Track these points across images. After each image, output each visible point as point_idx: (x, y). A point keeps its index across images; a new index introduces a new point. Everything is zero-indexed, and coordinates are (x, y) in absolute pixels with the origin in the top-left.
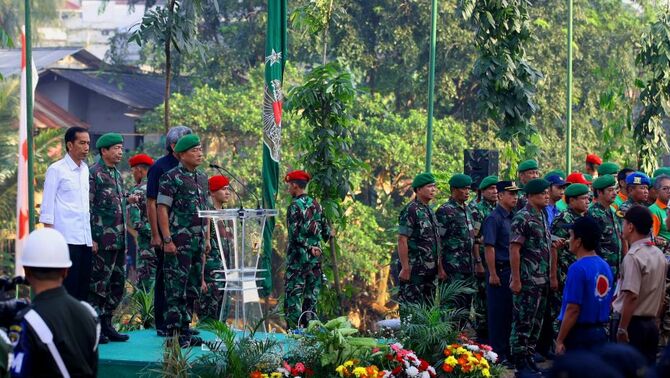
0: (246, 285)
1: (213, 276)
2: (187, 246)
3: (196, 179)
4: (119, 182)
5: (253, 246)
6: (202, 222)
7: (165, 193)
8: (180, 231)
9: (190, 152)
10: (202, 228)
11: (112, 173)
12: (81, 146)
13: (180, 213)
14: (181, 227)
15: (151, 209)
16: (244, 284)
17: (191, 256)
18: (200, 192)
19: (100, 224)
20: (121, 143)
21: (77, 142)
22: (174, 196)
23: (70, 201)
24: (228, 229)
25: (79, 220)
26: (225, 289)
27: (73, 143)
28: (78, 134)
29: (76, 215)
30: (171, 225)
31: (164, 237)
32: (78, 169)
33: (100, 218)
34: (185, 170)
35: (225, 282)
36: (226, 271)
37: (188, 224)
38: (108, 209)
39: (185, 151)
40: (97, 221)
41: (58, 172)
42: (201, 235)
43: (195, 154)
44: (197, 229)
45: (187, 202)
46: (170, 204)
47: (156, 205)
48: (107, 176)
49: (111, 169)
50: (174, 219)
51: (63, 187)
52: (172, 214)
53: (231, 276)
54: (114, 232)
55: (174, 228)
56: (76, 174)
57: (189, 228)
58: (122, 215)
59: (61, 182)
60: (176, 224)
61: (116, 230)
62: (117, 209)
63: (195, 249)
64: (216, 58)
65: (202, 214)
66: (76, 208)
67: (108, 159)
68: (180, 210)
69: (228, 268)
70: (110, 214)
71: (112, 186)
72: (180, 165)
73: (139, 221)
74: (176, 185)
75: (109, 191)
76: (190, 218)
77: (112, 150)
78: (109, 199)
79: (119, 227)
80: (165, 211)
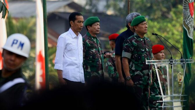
0: (175, 104)
1: (155, 104)
2: (141, 82)
3: (145, 43)
4: (99, 45)
5: (179, 81)
6: (149, 67)
7: (126, 51)
8: (136, 73)
9: (140, 25)
10: (149, 71)
11: (95, 40)
12: (78, 24)
13: (136, 63)
14: (137, 70)
15: (118, 62)
16: (174, 103)
17: (143, 88)
18: (147, 50)
19: (89, 70)
20: (98, 21)
21: (76, 22)
22: (132, 52)
23: (72, 56)
24: (163, 77)
25: (77, 67)
26: (163, 107)
27: (74, 22)
28: (77, 17)
29: (76, 64)
30: (130, 69)
31: (127, 77)
32: (77, 38)
33: (89, 67)
34: (138, 37)
35: (162, 103)
36: (163, 96)
37: (141, 69)
38: (93, 62)
39: (137, 25)
40: (87, 69)
41: (65, 39)
42: (148, 75)
43: (143, 26)
44: (145, 72)
45: (140, 56)
46: (130, 57)
47: (121, 59)
48: (92, 42)
49: (94, 37)
50: (132, 66)
51: (68, 48)
52: (131, 63)
53: (166, 99)
54: (97, 74)
55: (132, 72)
56: (75, 40)
57: (141, 71)
58: (102, 65)
59: (66, 45)
60: (133, 69)
61: (98, 73)
62: (99, 61)
63: (145, 84)
64: (152, 4)
65: (148, 62)
66: (76, 60)
67: (92, 32)
68: (136, 61)
69: (164, 94)
70: (95, 64)
71: (95, 48)
72: (135, 34)
73: (114, 73)
74: (133, 46)
75: (94, 50)
76: (142, 65)
77: (94, 26)
78: (94, 55)
79: (100, 72)
80: (127, 62)
